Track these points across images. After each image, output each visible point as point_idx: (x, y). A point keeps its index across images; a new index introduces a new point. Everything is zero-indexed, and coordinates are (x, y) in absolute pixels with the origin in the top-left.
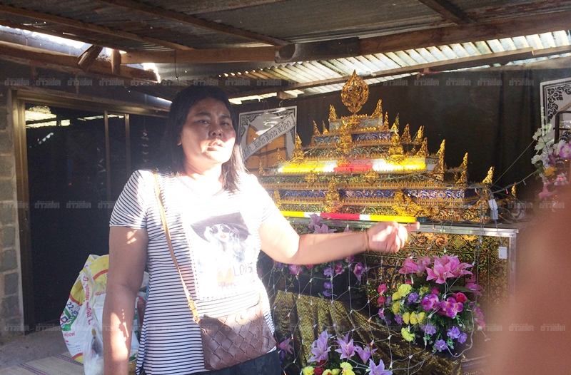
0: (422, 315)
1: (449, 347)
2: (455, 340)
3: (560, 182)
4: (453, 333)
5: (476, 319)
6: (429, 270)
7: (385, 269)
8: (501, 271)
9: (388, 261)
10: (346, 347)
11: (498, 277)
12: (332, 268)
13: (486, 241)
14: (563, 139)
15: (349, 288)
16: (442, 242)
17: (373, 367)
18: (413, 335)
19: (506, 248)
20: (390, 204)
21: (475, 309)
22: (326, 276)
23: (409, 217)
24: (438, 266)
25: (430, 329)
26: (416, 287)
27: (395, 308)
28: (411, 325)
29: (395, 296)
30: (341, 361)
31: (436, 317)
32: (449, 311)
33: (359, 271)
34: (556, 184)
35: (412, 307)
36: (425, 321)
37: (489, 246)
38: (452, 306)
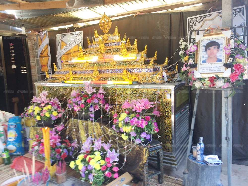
0: (130, 127)
1: (142, 142)
2: (144, 138)
3: (190, 63)
4: (143, 135)
5: (154, 128)
6: (134, 106)
7: (120, 106)
8: (168, 104)
9: (121, 102)
10: (98, 144)
11: (167, 107)
12: (93, 107)
13: (161, 91)
14: (192, 43)
15: (101, 116)
16: (143, 93)
17: (109, 153)
18: (127, 137)
19: (170, 94)
20: (121, 76)
21: (154, 123)
22: (90, 111)
23: (129, 82)
24: (138, 104)
25: (133, 134)
26: (129, 114)
27: (120, 125)
28: (126, 132)
29: (120, 119)
30: (95, 151)
31: (136, 128)
32: (141, 125)
33: (107, 108)
34: (189, 64)
35: (127, 124)
36: (131, 130)
37: (163, 93)
38: (142, 122)
